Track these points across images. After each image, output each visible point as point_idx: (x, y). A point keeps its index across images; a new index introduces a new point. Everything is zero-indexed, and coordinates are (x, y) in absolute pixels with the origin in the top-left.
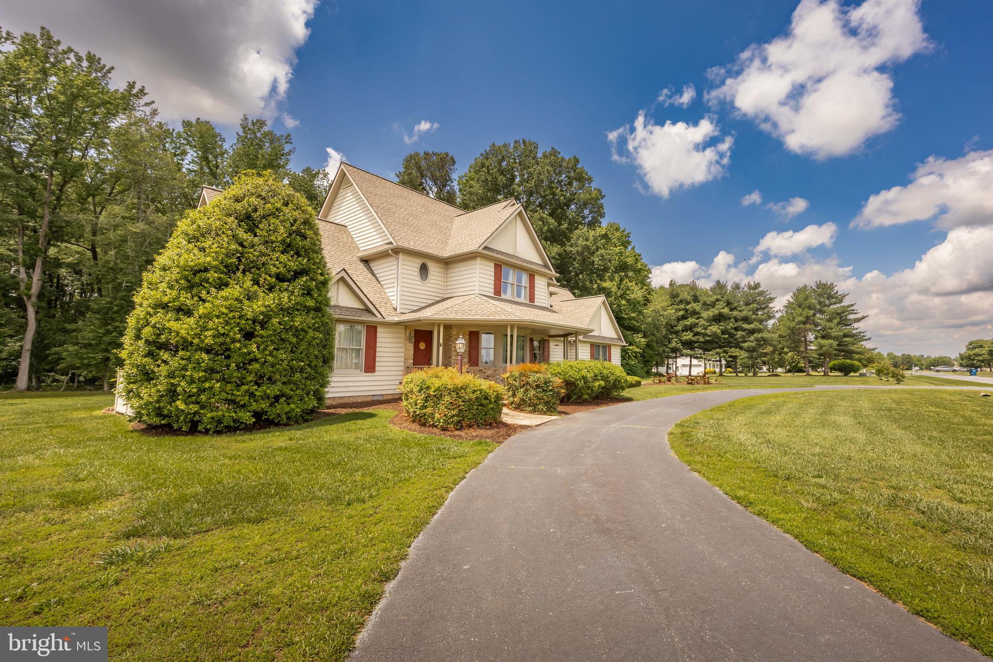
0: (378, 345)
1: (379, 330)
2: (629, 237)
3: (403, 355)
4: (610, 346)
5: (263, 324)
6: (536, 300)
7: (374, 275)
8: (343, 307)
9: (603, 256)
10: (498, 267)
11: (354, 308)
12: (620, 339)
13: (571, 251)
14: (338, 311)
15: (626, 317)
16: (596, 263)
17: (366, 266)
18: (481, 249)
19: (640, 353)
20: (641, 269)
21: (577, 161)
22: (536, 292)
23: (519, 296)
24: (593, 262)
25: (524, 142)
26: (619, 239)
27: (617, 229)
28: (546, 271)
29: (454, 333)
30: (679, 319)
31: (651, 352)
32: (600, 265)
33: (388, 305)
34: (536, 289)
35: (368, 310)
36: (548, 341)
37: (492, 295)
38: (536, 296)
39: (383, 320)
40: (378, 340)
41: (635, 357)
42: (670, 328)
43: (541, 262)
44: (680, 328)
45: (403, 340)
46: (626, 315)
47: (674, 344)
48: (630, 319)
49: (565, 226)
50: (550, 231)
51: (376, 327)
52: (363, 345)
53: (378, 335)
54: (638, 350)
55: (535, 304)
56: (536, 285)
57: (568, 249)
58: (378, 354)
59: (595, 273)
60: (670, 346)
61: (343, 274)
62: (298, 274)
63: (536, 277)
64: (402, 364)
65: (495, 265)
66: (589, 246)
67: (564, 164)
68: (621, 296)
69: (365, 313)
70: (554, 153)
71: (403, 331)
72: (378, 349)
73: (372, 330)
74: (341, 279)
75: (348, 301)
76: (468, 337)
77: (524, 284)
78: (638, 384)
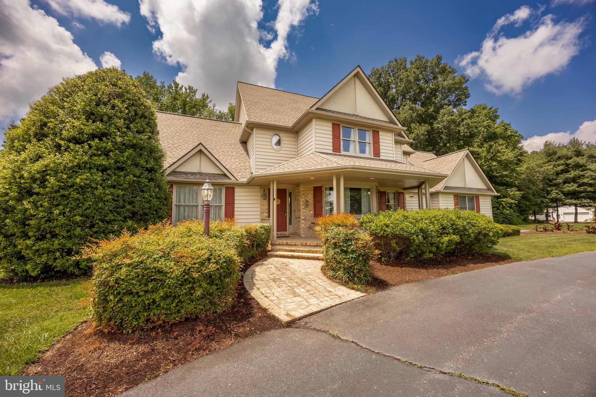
0: (236, 202)
1: (236, 190)
2: (497, 112)
3: (259, 209)
4: (477, 197)
6: (381, 154)
7: (247, 151)
8: (204, 174)
9: (468, 125)
10: (336, 127)
11: (214, 174)
13: (438, 127)
14: (198, 176)
15: (498, 175)
16: (462, 131)
17: (242, 146)
18: (313, 109)
19: (515, 204)
20: (511, 135)
21: (439, 58)
22: (381, 147)
23: (363, 151)
24: (459, 131)
25: (396, 61)
26: (486, 115)
27: (484, 109)
28: (392, 125)
29: (302, 189)
30: (558, 174)
31: (528, 203)
32: (466, 133)
33: (248, 170)
34: (381, 144)
35: (225, 175)
36: (403, 193)
37: (331, 152)
38: (381, 151)
39: (236, 182)
40: (236, 198)
41: (511, 207)
42: (549, 182)
43: (385, 119)
44: (560, 180)
45: (259, 198)
46: (497, 173)
47: (553, 195)
48: (502, 176)
49: (432, 109)
50: (419, 116)
51: (233, 189)
52: (223, 203)
53: (236, 194)
54: (513, 201)
55: (381, 158)
56: (381, 140)
57: (436, 126)
58: (236, 209)
59: (462, 140)
60: (549, 197)
61: (200, 147)
63: (380, 133)
64: (259, 217)
65: (333, 124)
66: (454, 119)
67: (429, 64)
68: (491, 159)
69: (222, 177)
70: (420, 59)
71: (259, 190)
72: (236, 206)
73: (230, 191)
74: (200, 151)
75: (207, 168)
76: (312, 192)
77: (367, 141)
78: (517, 233)
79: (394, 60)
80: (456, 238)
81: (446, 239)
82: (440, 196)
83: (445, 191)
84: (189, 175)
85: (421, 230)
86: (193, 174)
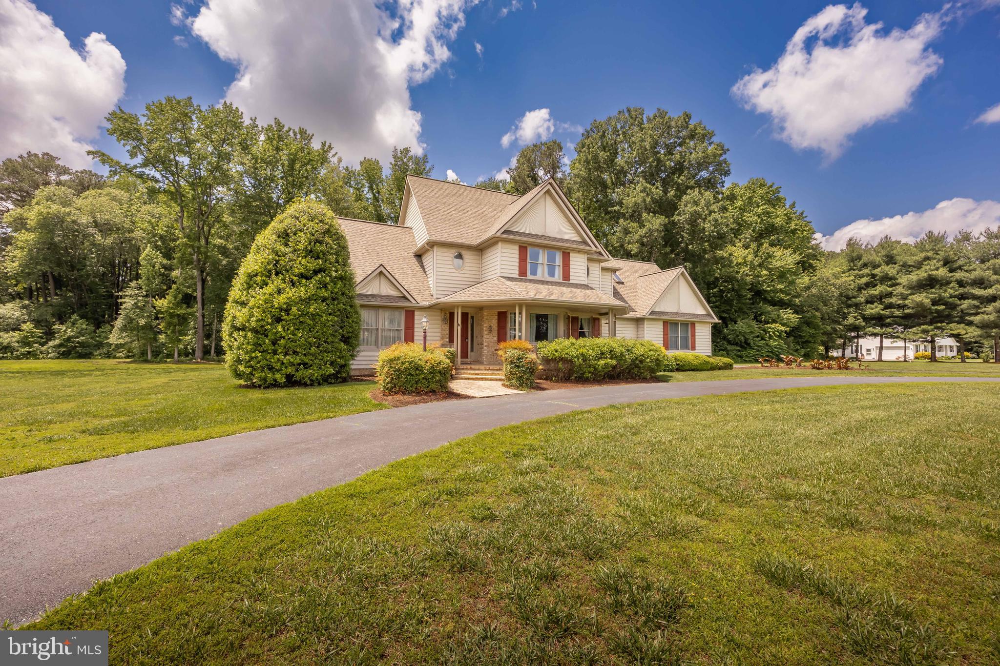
0: (416, 326)
1: (416, 313)
2: (779, 192)
3: (439, 334)
4: (694, 324)
5: (287, 311)
6: (571, 278)
7: (422, 267)
8: (384, 296)
9: (717, 220)
10: (523, 249)
11: (394, 296)
12: (709, 315)
13: (679, 220)
14: (379, 299)
15: (768, 289)
16: (707, 229)
17: (417, 260)
18: (499, 233)
19: (786, 332)
20: (796, 230)
21: (688, 116)
22: (571, 270)
23: (551, 274)
24: (704, 228)
25: (629, 111)
26: (762, 197)
27: (762, 186)
29: (485, 314)
30: (860, 289)
31: (812, 331)
32: (713, 232)
33: (427, 291)
34: (571, 266)
35: (405, 298)
36: (598, 319)
37: (517, 276)
38: (571, 274)
39: (417, 305)
40: (416, 321)
42: (847, 300)
43: (578, 239)
44: (861, 299)
45: (439, 322)
46: (768, 286)
47: (850, 320)
48: (776, 291)
50: (655, 201)
51: (413, 312)
52: (403, 327)
53: (416, 318)
54: (783, 328)
55: (572, 282)
56: (571, 263)
57: (676, 218)
59: (706, 241)
60: (845, 322)
61: (382, 269)
62: (316, 272)
63: (571, 254)
64: (439, 342)
65: (520, 247)
66: (699, 211)
67: (673, 124)
68: (760, 265)
69: (403, 300)
70: (662, 114)
71: (439, 313)
72: (416, 330)
73: (410, 314)
74: (381, 273)
75: (387, 290)
76: (496, 317)
77: (557, 263)
78: (728, 367)
79: (625, 111)
80: (614, 362)
81: (602, 362)
82: (646, 322)
83: (650, 317)
84: (370, 298)
85: (582, 354)
86: (373, 296)
